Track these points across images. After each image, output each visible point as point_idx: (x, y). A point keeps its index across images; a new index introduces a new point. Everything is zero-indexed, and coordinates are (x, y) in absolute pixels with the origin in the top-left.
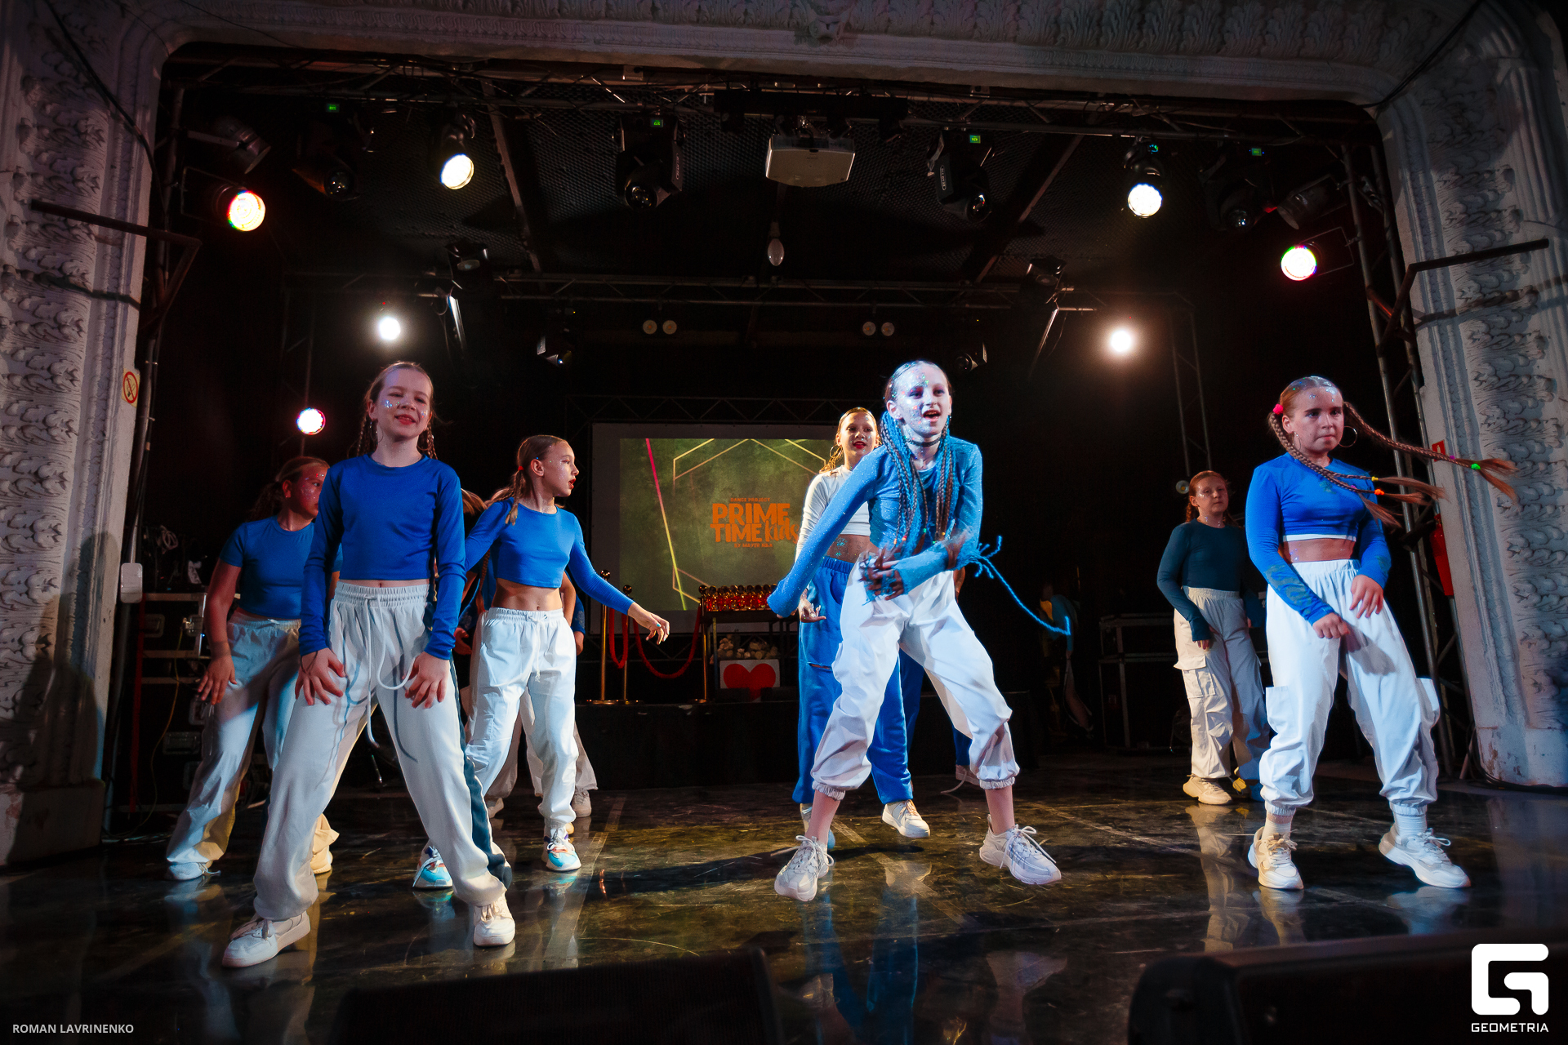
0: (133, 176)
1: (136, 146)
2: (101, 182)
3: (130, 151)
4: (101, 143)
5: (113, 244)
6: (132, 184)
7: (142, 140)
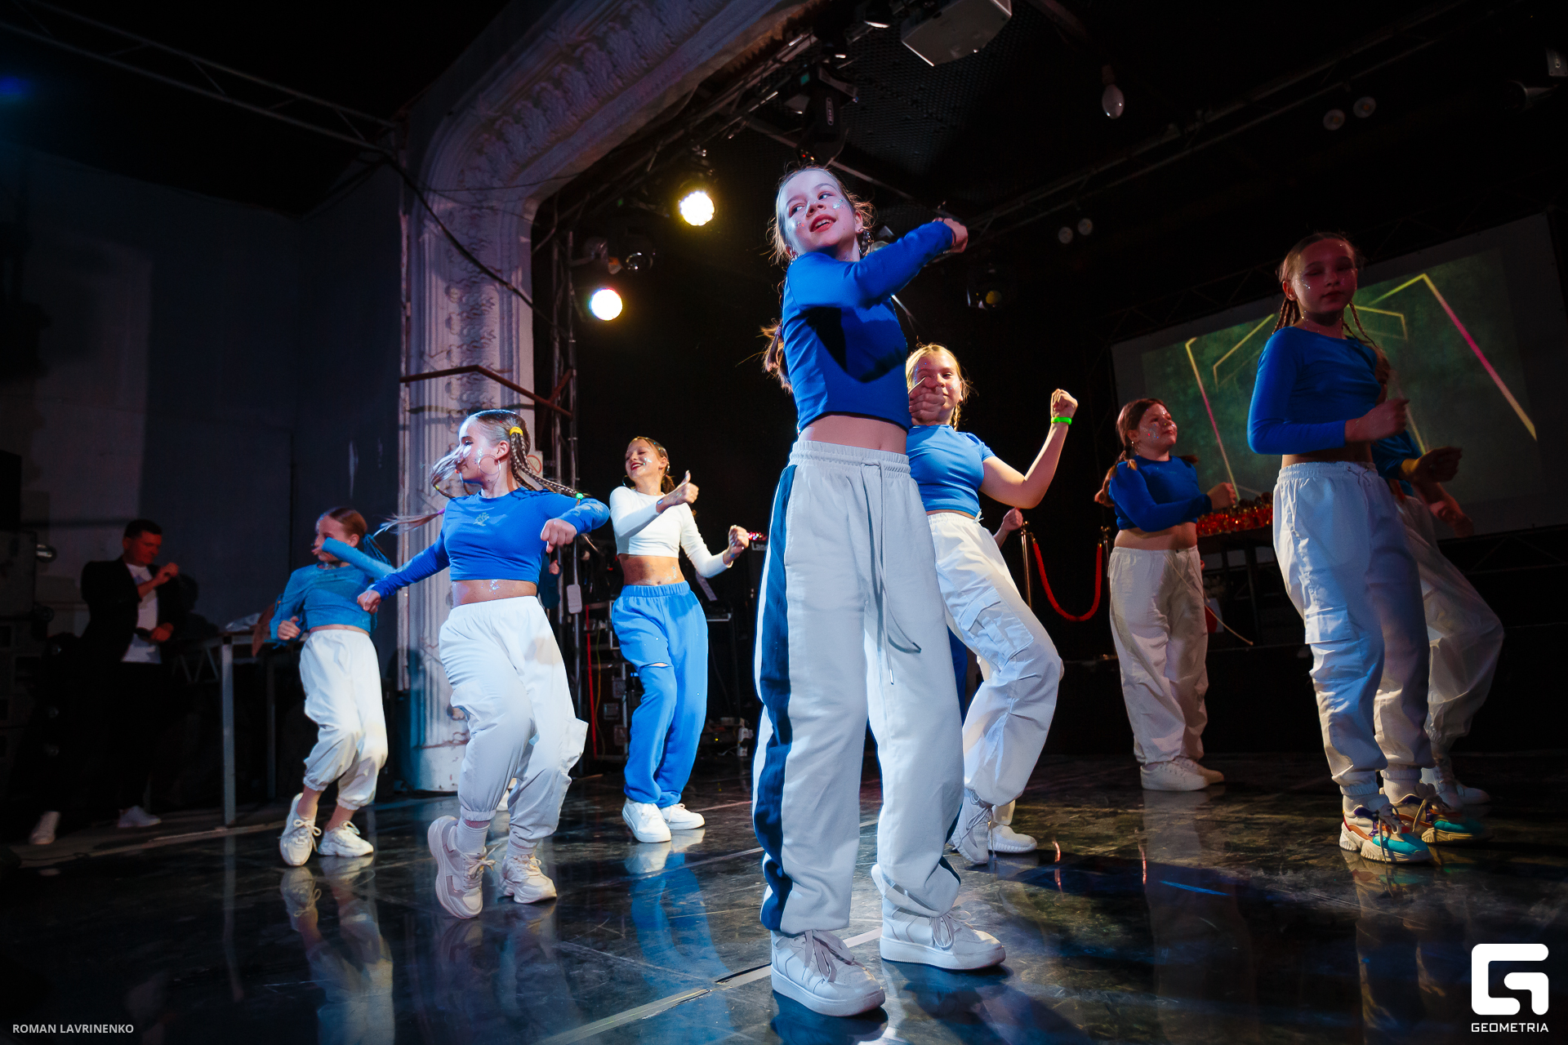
0: (514, 319)
1: (514, 298)
2: (497, 333)
3: (510, 303)
4: (493, 307)
5: (508, 371)
6: (514, 325)
7: (516, 292)
